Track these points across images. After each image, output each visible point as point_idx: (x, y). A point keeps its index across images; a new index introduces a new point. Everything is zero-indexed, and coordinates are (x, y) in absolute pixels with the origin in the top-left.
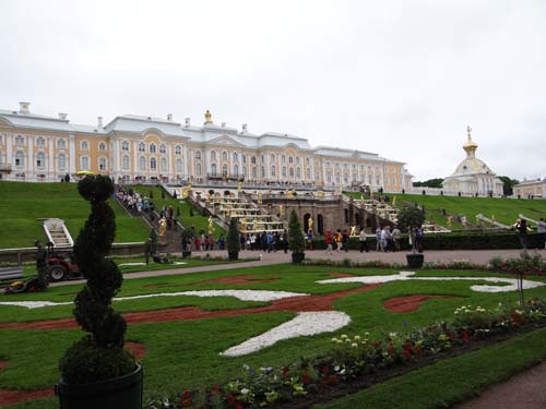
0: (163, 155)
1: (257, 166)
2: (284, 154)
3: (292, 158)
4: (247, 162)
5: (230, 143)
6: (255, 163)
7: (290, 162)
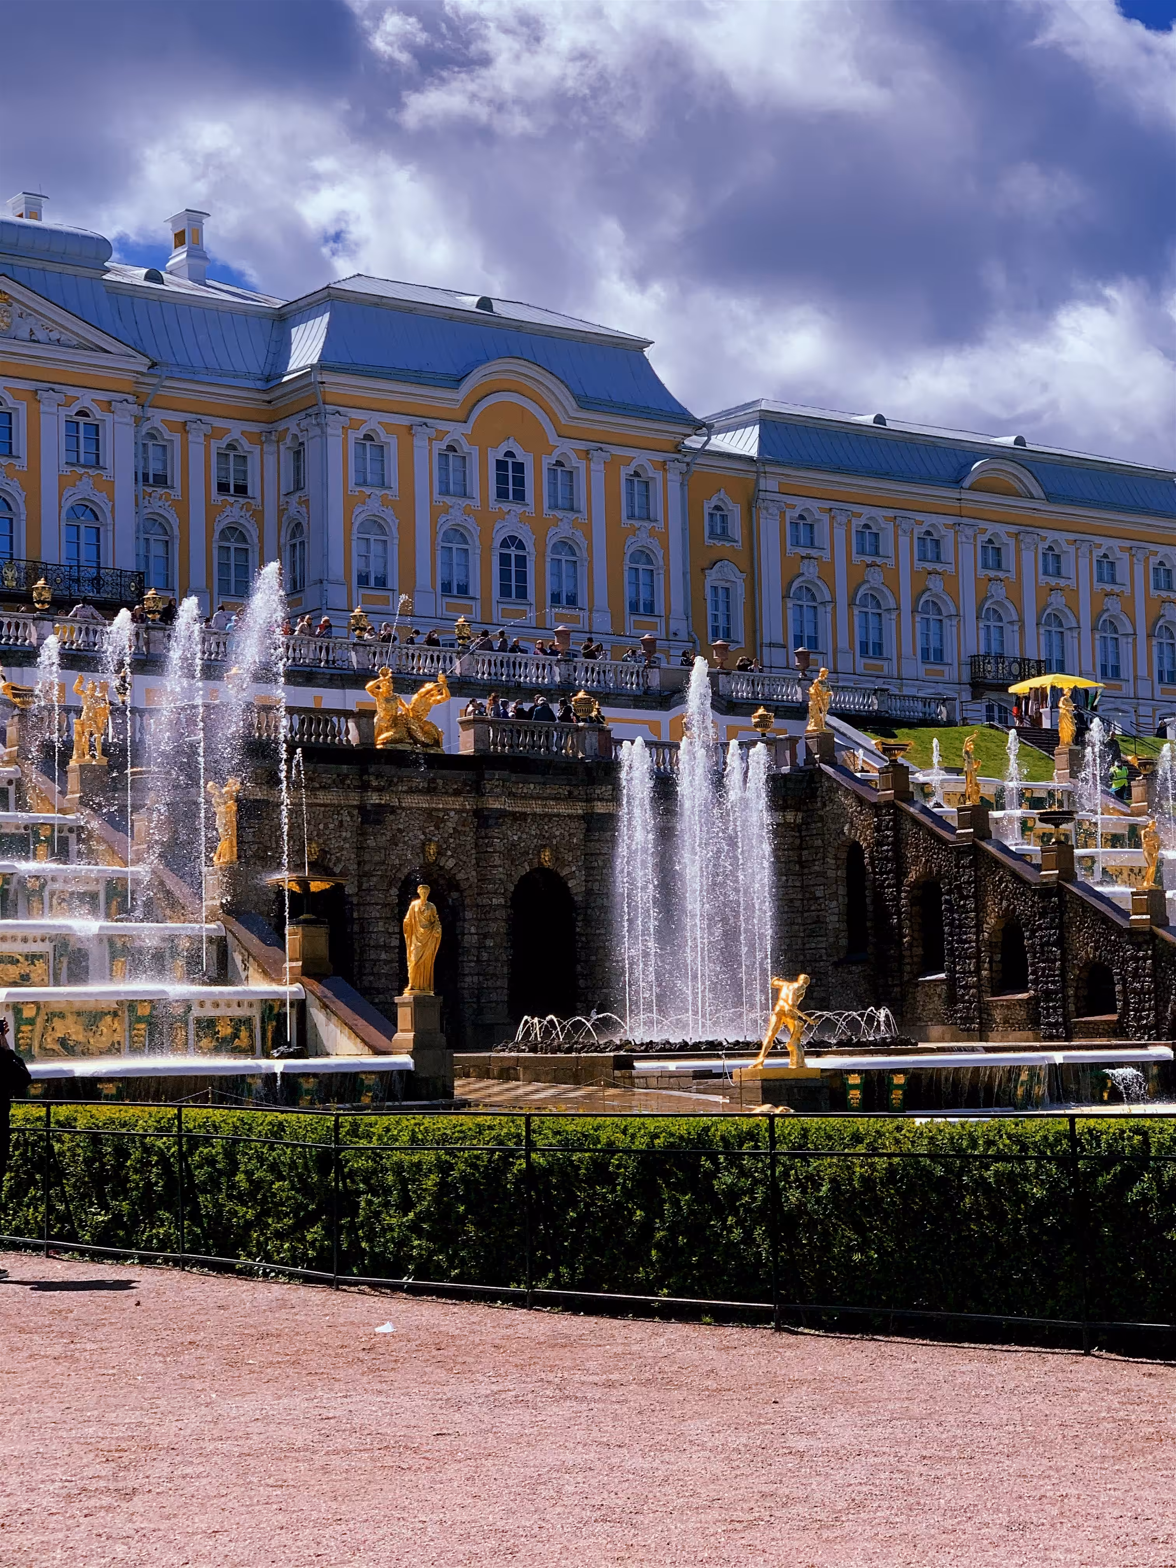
1: (258, 515)
2: (456, 432)
3: (519, 467)
4: (177, 483)
5: (40, 335)
6: (241, 490)
7: (502, 494)
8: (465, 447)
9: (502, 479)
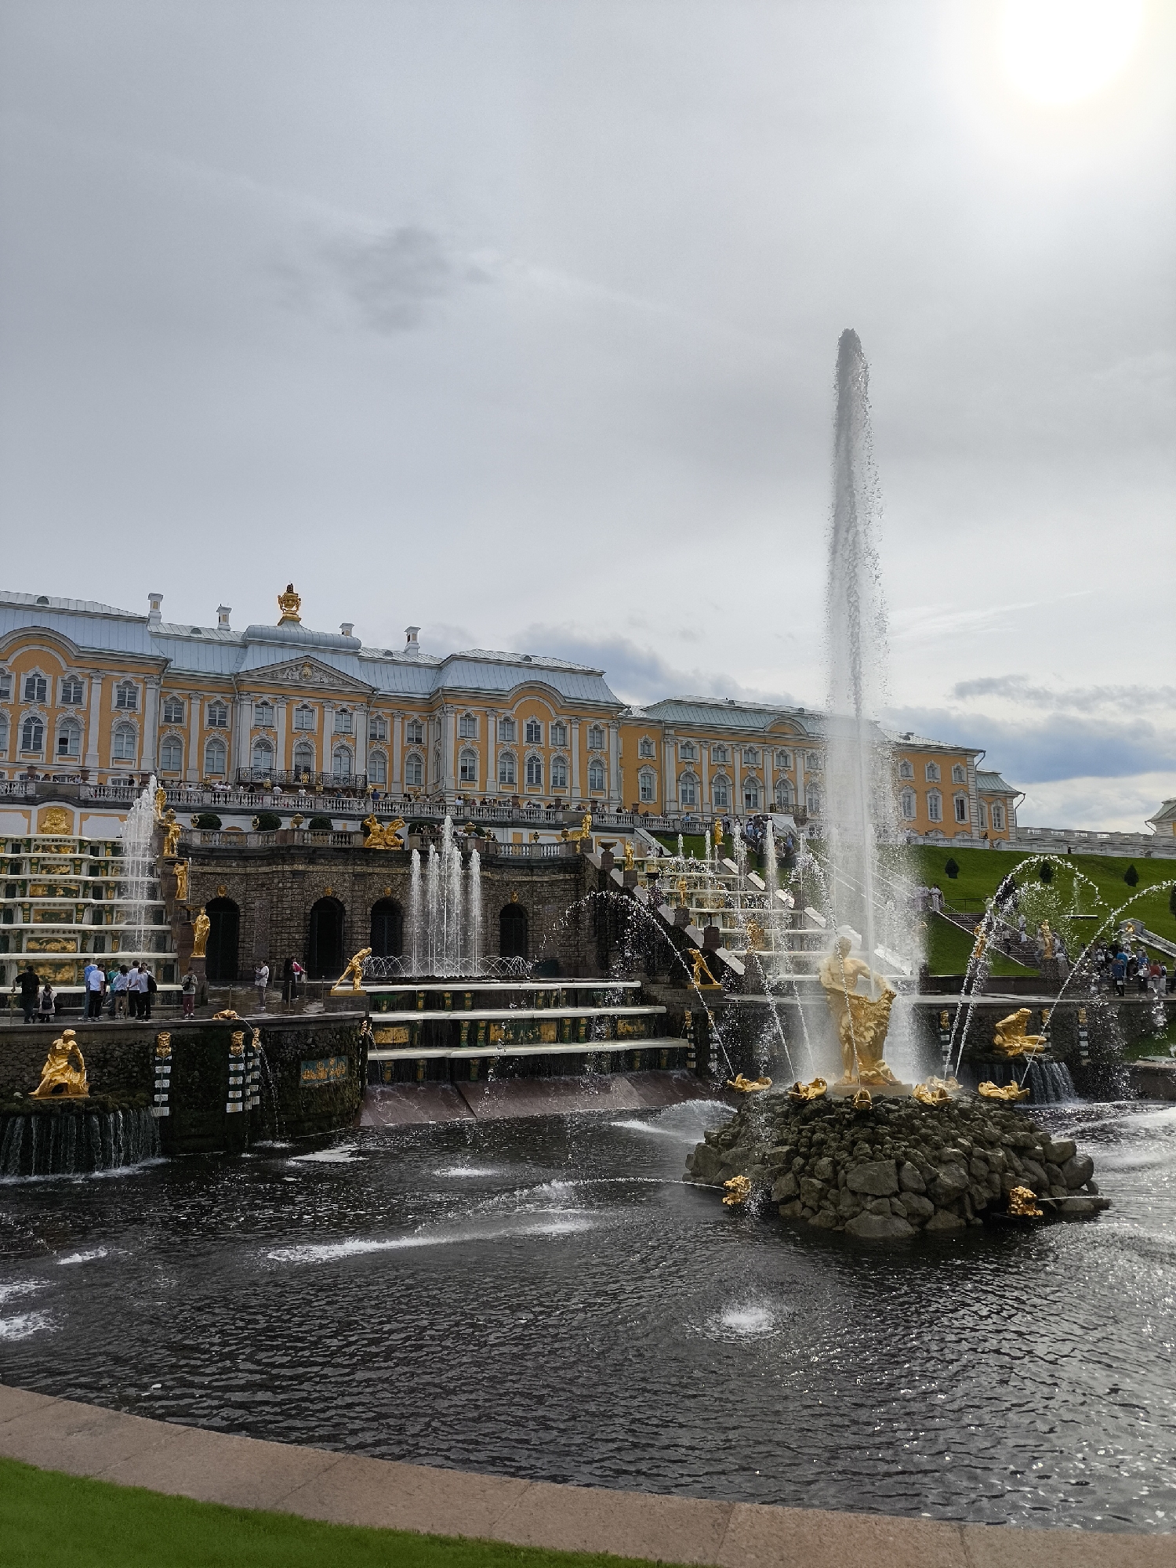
0: (71, 711)
1: (426, 750)
2: (508, 713)
3: (538, 727)
4: (389, 739)
5: (326, 680)
6: (419, 741)
7: (529, 740)
8: (512, 719)
9: (529, 733)
